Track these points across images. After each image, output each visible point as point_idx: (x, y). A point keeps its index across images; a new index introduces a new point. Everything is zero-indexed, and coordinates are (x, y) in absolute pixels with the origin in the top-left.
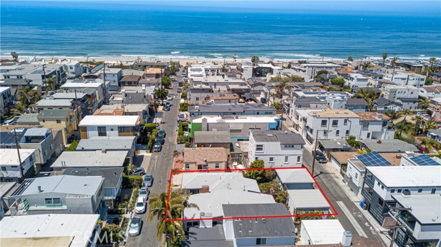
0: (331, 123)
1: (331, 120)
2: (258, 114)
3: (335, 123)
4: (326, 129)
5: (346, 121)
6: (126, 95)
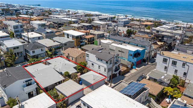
0: (171, 62)
1: (171, 60)
2: (137, 45)
3: (174, 63)
4: (167, 66)
5: (184, 65)
6: (107, 28)
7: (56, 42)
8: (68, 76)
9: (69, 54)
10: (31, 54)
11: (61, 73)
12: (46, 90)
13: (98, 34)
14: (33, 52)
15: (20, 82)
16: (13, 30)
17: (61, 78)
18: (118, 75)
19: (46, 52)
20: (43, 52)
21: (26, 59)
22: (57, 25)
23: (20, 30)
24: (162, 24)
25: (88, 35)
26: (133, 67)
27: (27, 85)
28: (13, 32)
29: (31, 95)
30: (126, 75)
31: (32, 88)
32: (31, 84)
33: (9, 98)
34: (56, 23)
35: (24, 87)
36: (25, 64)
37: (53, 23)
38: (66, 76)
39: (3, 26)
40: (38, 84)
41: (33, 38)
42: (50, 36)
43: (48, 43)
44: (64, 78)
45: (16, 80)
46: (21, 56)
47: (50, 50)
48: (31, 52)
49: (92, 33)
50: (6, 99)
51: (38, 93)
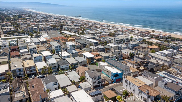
2: (120, 69)
3: (130, 84)
4: (127, 84)
5: (133, 85)
6: (115, 51)
7: (76, 61)
8: (74, 83)
9: (79, 70)
10: (61, 67)
11: (71, 81)
12: (63, 88)
13: (104, 56)
14: (62, 66)
15: (52, 83)
16: (55, 49)
17: (71, 83)
18: (101, 86)
19: (69, 66)
20: (67, 67)
21: (58, 70)
22: (82, 45)
23: (59, 49)
24: (169, 47)
25: (98, 56)
26: (113, 82)
27: (55, 85)
28: (55, 50)
29: (56, 89)
30: (105, 87)
31: (57, 86)
32: (56, 84)
33: (47, 89)
34: (82, 44)
35: (53, 85)
36: (57, 73)
37: (80, 43)
38: (73, 82)
39: (50, 46)
40: (59, 85)
41: (65, 56)
42: (74, 56)
43: (71, 61)
44: (72, 84)
45: (51, 82)
46: (56, 68)
47: (72, 66)
48: (61, 66)
49: (101, 55)
50: (46, 89)
51: (59, 89)
